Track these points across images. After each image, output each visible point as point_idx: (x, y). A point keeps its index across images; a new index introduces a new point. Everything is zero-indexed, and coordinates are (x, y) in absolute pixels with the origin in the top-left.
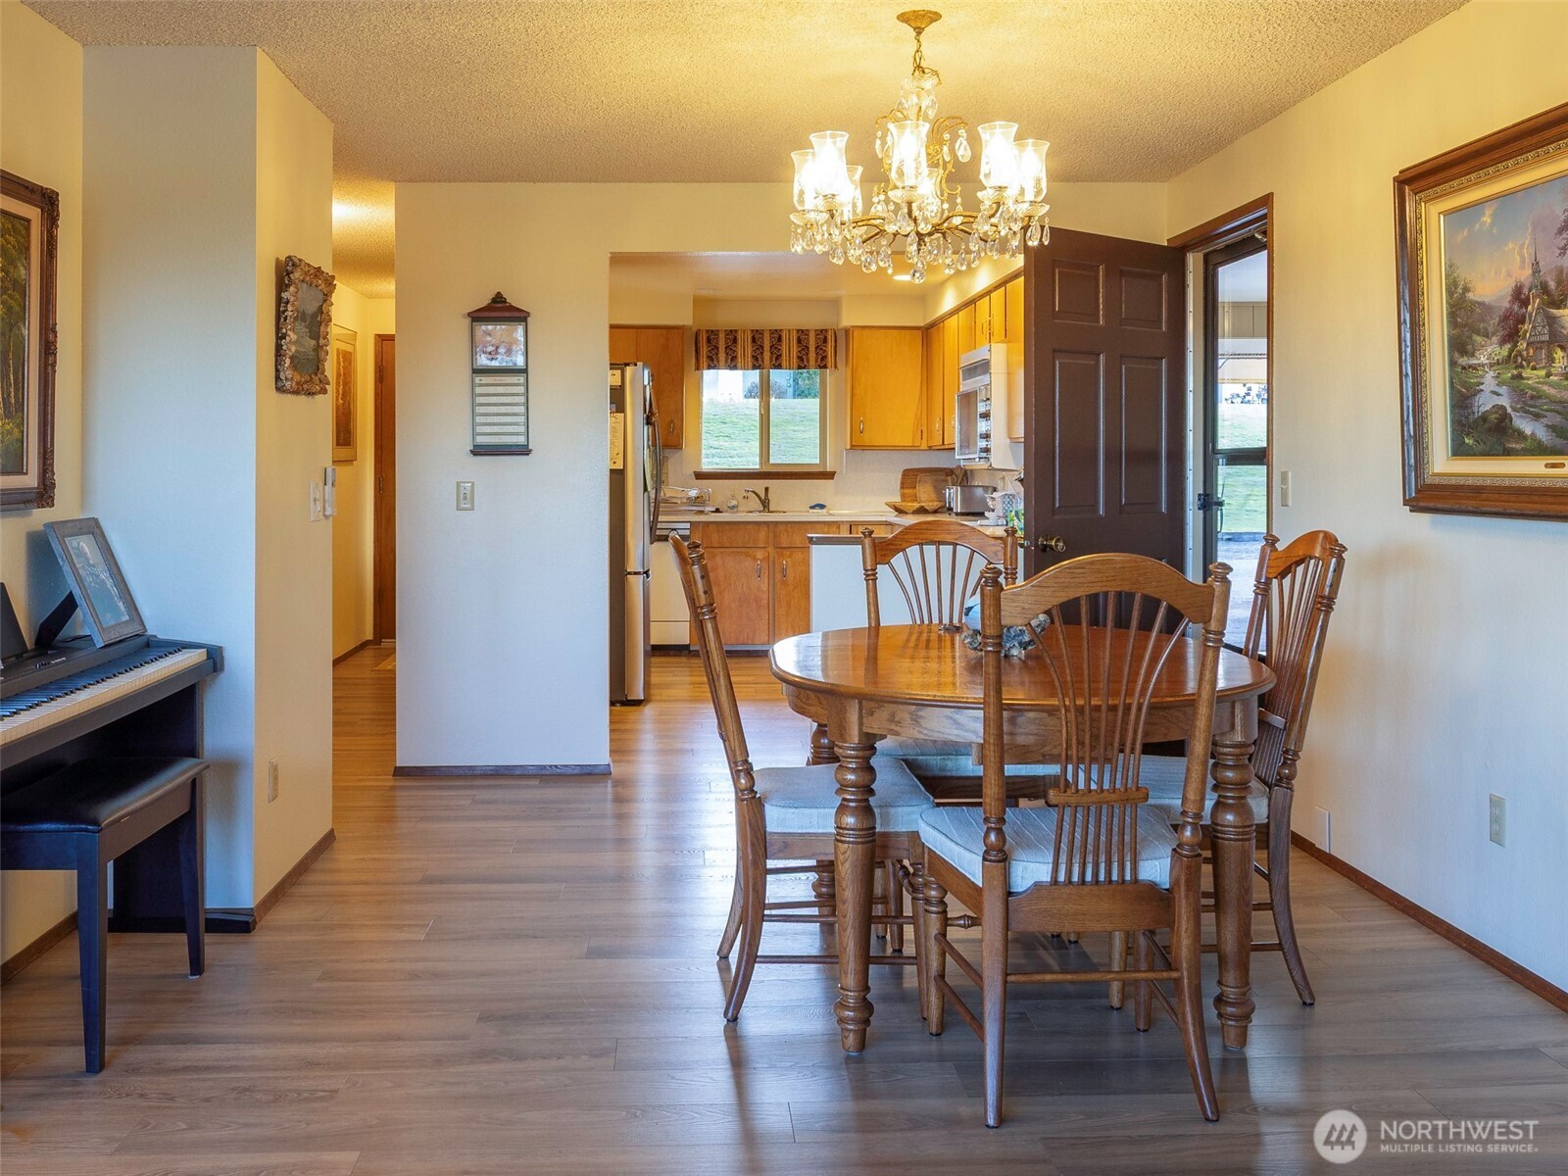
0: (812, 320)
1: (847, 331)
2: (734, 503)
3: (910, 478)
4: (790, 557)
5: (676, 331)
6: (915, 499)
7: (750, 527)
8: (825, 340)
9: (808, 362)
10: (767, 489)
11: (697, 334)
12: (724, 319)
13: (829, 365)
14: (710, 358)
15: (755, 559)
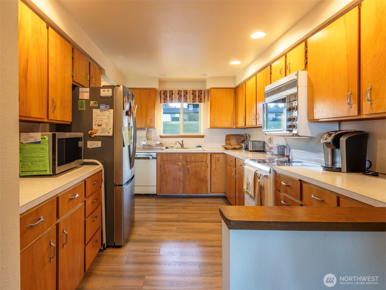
0: (197, 87)
1: (208, 91)
2: (172, 145)
3: (228, 137)
4: (190, 164)
5: (153, 90)
6: (230, 144)
7: (177, 154)
8: (201, 93)
9: (196, 100)
10: (182, 141)
11: (160, 92)
12: (168, 87)
13: (203, 101)
14: (165, 99)
15: (178, 165)
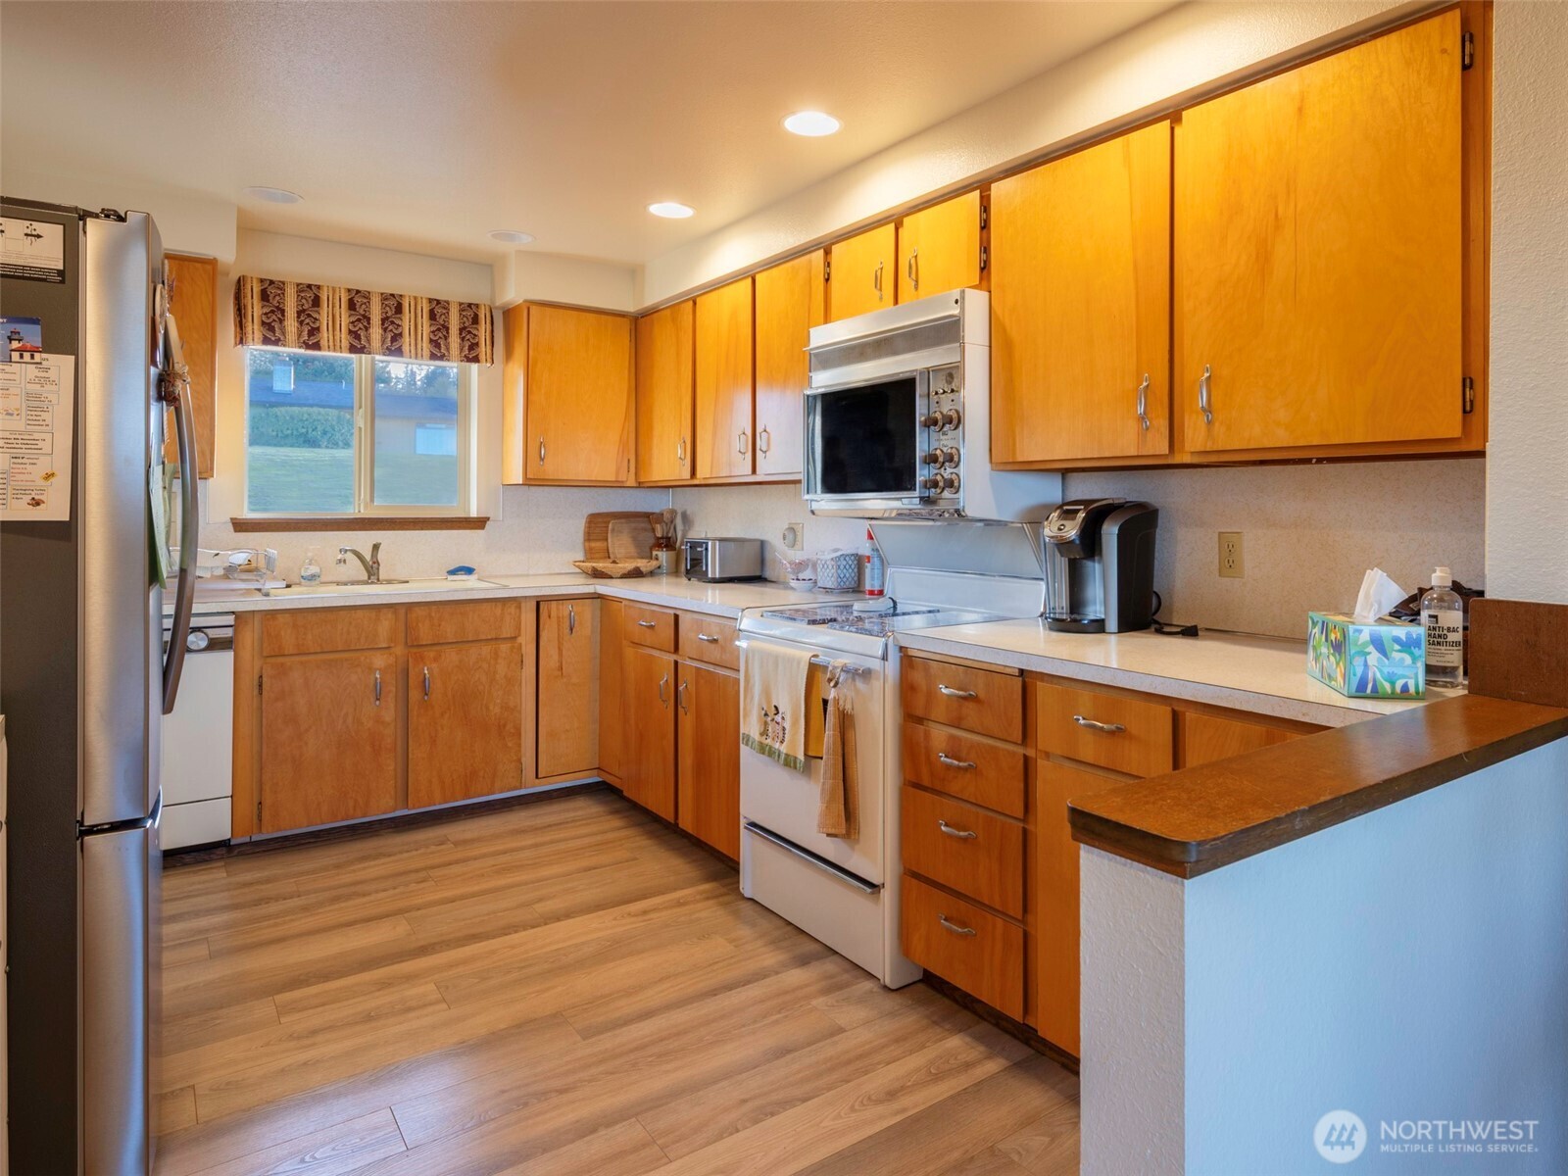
0: (456, 289)
1: (509, 313)
2: (314, 569)
3: (598, 526)
4: (435, 660)
5: (198, 265)
6: (607, 555)
7: (360, 613)
8: (475, 320)
9: (448, 349)
10: (376, 547)
11: (240, 283)
12: (291, 266)
13: (482, 357)
14: (268, 326)
15: (371, 669)
